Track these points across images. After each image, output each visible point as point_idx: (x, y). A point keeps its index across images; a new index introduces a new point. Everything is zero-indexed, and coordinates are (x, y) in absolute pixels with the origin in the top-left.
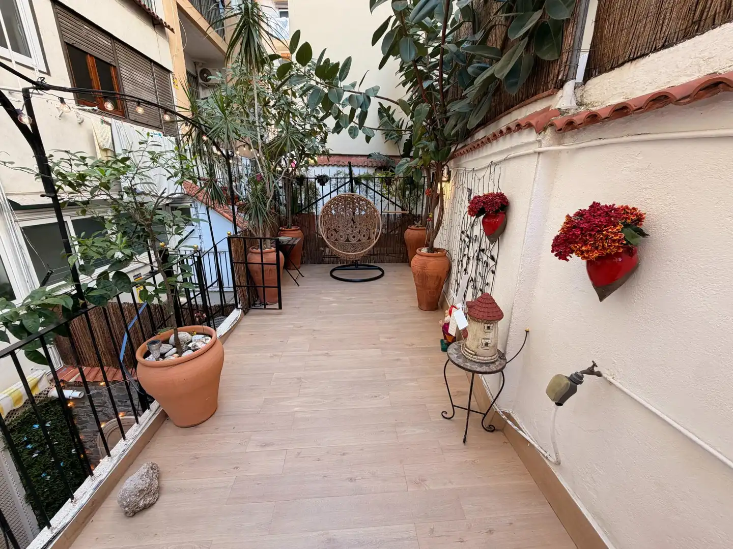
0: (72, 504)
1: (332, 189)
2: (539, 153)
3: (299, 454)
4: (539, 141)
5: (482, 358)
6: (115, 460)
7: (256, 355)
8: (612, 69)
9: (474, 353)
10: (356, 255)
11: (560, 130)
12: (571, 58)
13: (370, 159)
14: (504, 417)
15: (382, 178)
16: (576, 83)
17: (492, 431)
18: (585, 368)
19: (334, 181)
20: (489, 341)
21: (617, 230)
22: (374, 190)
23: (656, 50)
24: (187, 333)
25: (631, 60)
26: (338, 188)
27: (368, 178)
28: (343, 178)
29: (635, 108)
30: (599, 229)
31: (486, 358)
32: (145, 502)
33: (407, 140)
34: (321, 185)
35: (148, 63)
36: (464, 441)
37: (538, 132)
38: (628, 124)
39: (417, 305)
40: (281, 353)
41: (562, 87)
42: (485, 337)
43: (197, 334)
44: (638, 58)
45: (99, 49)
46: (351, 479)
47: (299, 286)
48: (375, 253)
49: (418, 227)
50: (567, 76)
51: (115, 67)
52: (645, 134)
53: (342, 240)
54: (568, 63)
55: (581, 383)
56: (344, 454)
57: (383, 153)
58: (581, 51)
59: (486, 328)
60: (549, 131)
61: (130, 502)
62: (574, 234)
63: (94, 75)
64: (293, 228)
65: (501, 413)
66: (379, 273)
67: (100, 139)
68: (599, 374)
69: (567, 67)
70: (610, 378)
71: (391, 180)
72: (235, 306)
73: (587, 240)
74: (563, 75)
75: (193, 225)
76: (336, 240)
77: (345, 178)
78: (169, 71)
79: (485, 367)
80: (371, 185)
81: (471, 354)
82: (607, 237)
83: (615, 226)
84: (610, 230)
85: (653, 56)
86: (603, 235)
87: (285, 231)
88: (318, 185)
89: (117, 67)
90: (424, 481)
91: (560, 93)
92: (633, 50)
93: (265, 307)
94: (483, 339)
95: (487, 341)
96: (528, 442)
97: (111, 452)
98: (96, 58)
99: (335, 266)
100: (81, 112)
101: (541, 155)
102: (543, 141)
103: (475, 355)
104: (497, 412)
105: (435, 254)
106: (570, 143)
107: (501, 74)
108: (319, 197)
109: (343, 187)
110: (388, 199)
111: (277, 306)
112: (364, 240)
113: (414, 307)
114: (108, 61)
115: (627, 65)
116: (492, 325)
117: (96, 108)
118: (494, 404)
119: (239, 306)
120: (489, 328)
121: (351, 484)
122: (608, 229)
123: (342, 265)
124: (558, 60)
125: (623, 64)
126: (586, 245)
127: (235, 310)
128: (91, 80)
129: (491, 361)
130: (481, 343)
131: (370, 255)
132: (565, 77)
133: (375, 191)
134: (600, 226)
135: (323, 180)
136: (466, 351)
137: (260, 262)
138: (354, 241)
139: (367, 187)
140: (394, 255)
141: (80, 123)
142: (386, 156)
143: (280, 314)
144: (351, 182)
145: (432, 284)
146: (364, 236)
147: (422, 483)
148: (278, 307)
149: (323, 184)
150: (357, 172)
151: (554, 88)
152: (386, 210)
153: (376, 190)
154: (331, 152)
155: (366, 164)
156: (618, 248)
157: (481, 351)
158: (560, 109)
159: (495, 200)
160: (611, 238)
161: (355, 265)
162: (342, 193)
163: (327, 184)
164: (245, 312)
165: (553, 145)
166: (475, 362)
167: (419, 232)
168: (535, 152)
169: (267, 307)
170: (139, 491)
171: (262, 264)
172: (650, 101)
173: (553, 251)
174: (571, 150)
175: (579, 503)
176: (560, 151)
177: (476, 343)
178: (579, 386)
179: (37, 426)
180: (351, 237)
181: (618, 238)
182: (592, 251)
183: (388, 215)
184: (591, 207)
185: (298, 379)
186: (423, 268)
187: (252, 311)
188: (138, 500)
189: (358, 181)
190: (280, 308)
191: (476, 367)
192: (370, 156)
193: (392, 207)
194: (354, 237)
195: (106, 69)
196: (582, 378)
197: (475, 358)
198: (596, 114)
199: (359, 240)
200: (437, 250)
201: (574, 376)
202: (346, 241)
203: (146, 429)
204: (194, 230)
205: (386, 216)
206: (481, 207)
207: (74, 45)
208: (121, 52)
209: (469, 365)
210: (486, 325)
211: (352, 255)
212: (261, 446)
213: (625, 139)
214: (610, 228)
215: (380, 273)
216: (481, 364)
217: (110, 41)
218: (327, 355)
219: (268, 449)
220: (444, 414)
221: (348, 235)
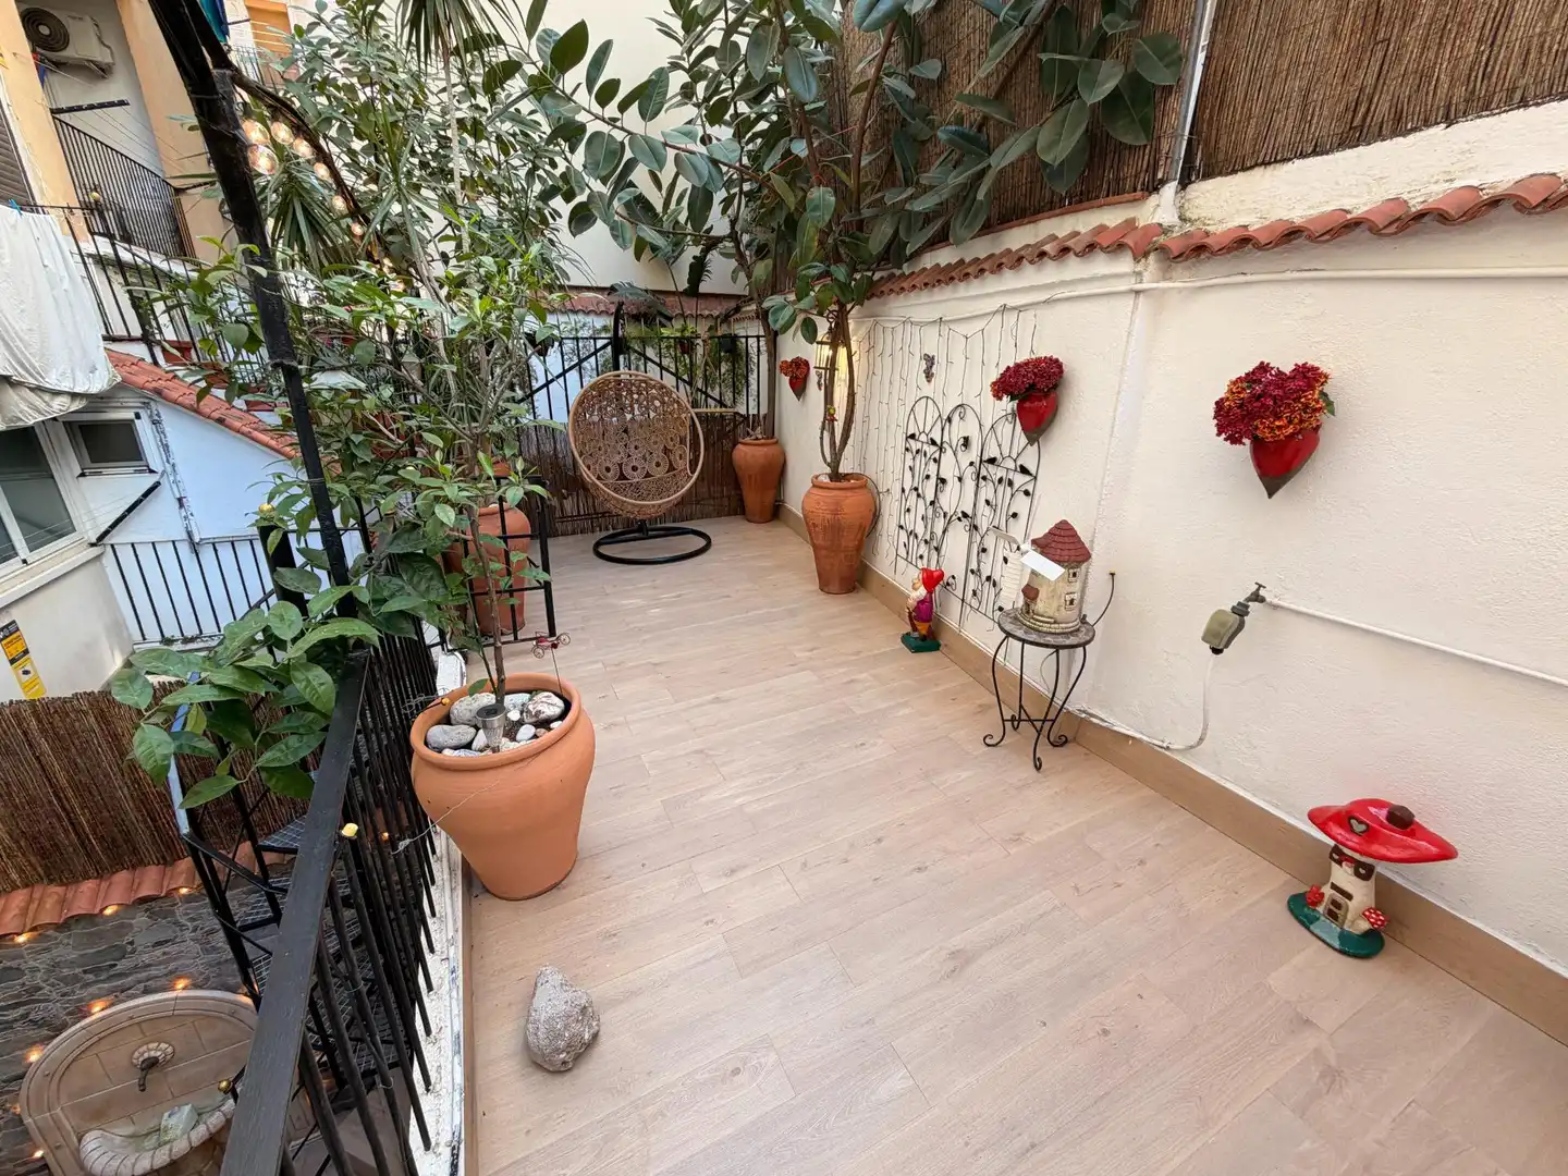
1: (567, 365)
2: (1137, 292)
3: (805, 864)
4: (1139, 274)
5: (1063, 625)
8: (1234, 172)
10: (658, 505)
11: (1180, 255)
13: (617, 298)
14: (1080, 715)
15: (675, 339)
17: (1062, 745)
19: (569, 345)
20: (1075, 596)
21: (1317, 395)
22: (660, 365)
23: (1303, 155)
25: (1265, 164)
26: (581, 361)
27: (641, 338)
28: (591, 338)
29: (1316, 234)
31: (1071, 625)
32: (591, 1031)
33: (694, 257)
36: (1038, 768)
37: (1136, 259)
38: (1286, 254)
39: (816, 586)
41: (1156, 189)
42: (1070, 591)
44: (1276, 161)
46: (919, 869)
49: (757, 439)
52: (1316, 270)
53: (611, 478)
54: (1170, 154)
55: (1247, 613)
56: (880, 840)
57: (641, 284)
59: (1072, 575)
60: (1152, 257)
62: (1263, 405)
65: (1078, 712)
68: (1263, 599)
69: (1169, 161)
70: (1276, 601)
71: (691, 343)
73: (1281, 411)
75: (152, 471)
76: (599, 478)
77: (595, 339)
80: (650, 352)
81: (1048, 623)
82: (1306, 406)
83: (1314, 390)
85: (1298, 163)
86: (1302, 403)
90: (1021, 834)
91: (1153, 199)
92: (1270, 151)
93: (516, 638)
94: (1068, 594)
95: (1072, 596)
96: (1128, 737)
101: (1141, 295)
102: (1145, 274)
103: (1055, 622)
104: (1069, 712)
105: (844, 484)
106: (1181, 281)
107: (1051, 156)
108: (536, 385)
109: (593, 359)
110: (690, 384)
112: (659, 473)
113: (813, 591)
115: (1258, 171)
116: (1079, 569)
120: (1074, 575)
121: (921, 875)
124: (1145, 146)
125: (1252, 168)
126: (1279, 418)
127: (444, 658)
129: (1076, 628)
130: (1064, 601)
131: (684, 505)
132: (1166, 175)
133: (662, 367)
136: (1037, 620)
138: (636, 478)
139: (646, 358)
140: (711, 501)
142: (646, 291)
145: (849, 541)
146: (658, 465)
147: (1022, 838)
148: (545, 634)
149: (542, 352)
151: (1142, 190)
153: (664, 364)
155: (603, 308)
157: (1064, 614)
158: (1160, 225)
163: (554, 353)
165: (1158, 280)
167: (765, 449)
168: (1131, 291)
169: (519, 636)
173: (1219, 434)
174: (1185, 288)
175: (1229, 786)
176: (1164, 291)
177: (1055, 605)
178: (1246, 618)
180: (628, 471)
182: (1286, 427)
184: (1258, 368)
186: (835, 512)
188: (582, 1029)
190: (553, 633)
192: (612, 289)
194: (634, 469)
196: (1247, 607)
197: (1055, 628)
199: (648, 475)
200: (847, 477)
201: (1239, 607)
202: (619, 479)
204: (156, 485)
209: (1050, 640)
210: (1072, 570)
212: (726, 875)
213: (1288, 275)
218: (717, 700)
219: (742, 875)
220: (988, 741)
221: (621, 465)
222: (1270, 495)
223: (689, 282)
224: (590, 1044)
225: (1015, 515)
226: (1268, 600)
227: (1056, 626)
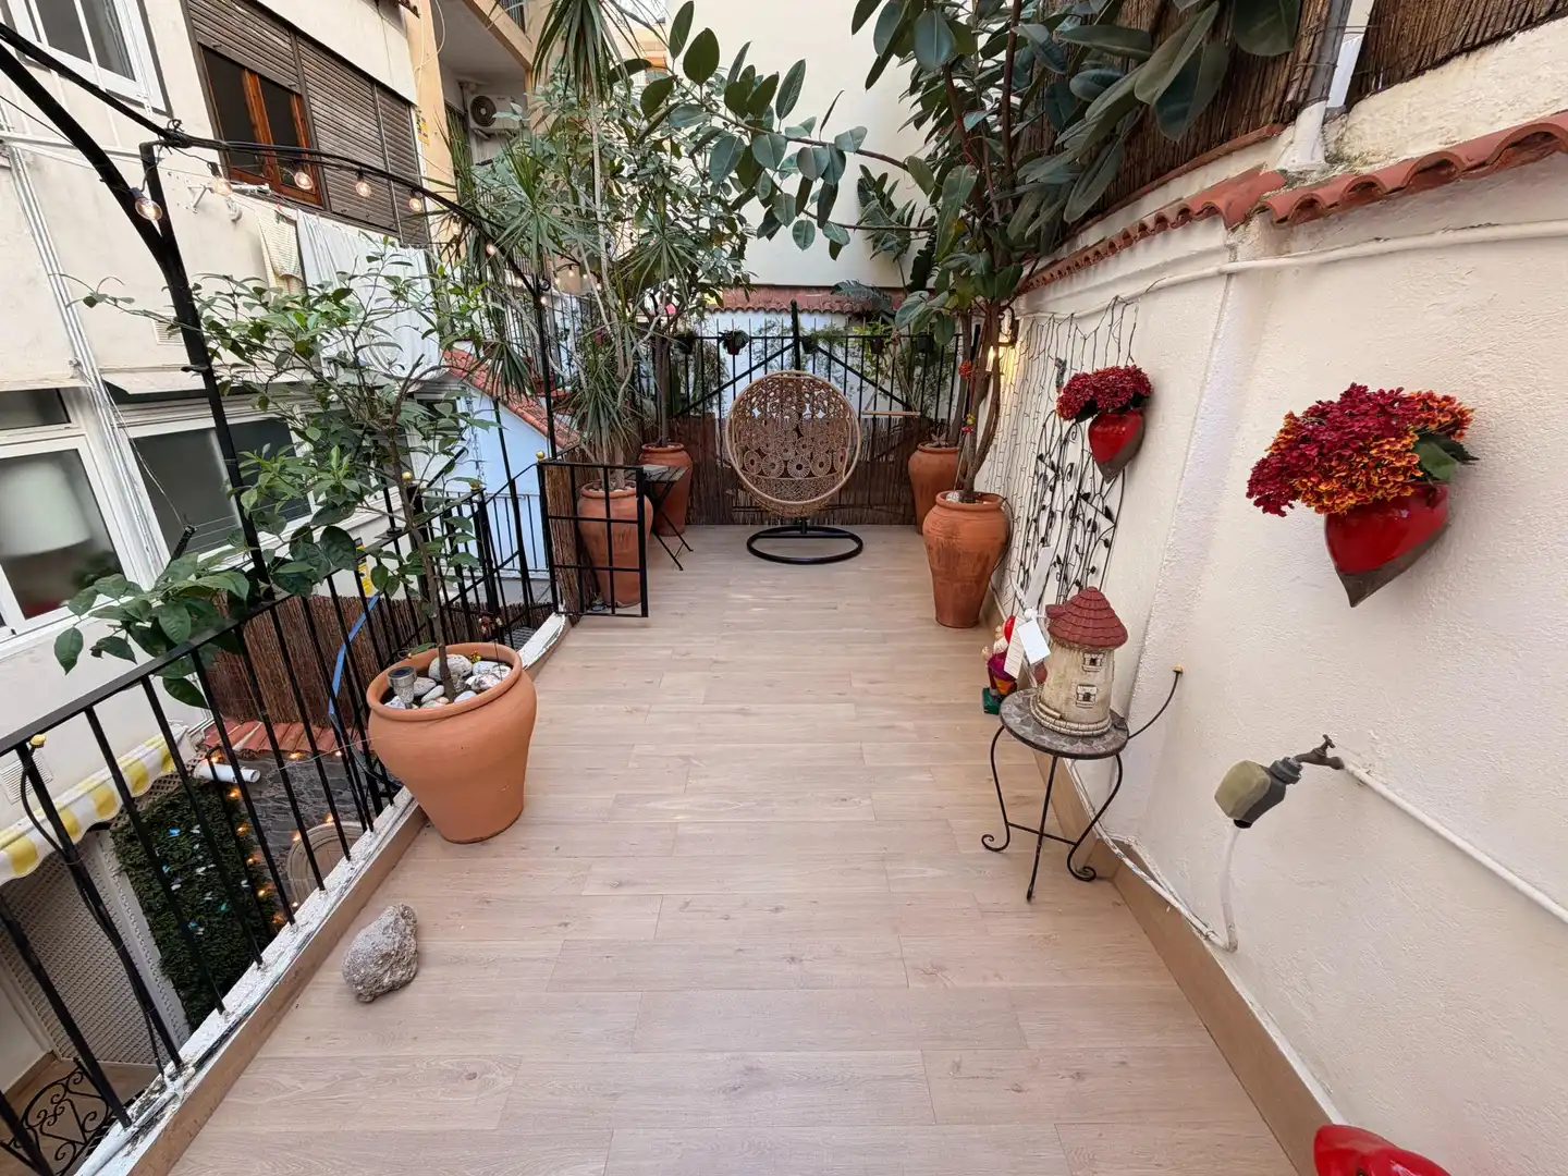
0: (259, 973)
1: (754, 363)
2: (1230, 275)
3: (687, 904)
4: (1232, 248)
5: (1074, 726)
6: (333, 897)
7: (597, 709)
8: (1419, 72)
9: (1058, 715)
10: (803, 506)
11: (1284, 220)
12: (1320, 48)
13: (836, 297)
14: (1117, 851)
15: (864, 337)
16: (1327, 109)
17: (1088, 880)
18: (1308, 749)
19: (758, 345)
20: (1093, 691)
21: (1404, 446)
22: (845, 365)
23: (1532, 23)
24: (464, 658)
25: (1468, 49)
26: (767, 360)
27: (832, 337)
28: (778, 337)
29: (1469, 164)
30: (1361, 444)
31: (1084, 727)
32: (393, 978)
33: (920, 252)
34: (730, 352)
35: (366, 89)
36: (1029, 896)
37: (1231, 227)
38: (1447, 202)
39: (933, 614)
40: (647, 706)
41: (1293, 118)
42: (1085, 681)
43: (483, 659)
44: (1484, 44)
45: (265, 56)
46: (793, 959)
47: (681, 569)
48: (844, 502)
49: (939, 446)
50: (1307, 92)
51: (299, 96)
52: (1489, 225)
53: (774, 474)
54: (1312, 63)
55: (1295, 780)
56: (777, 910)
57: (868, 281)
58: (1347, 30)
59: (1087, 662)
60: (1256, 224)
61: (367, 975)
62: (1303, 455)
63: (258, 115)
64: (670, 447)
65: (1111, 844)
66: (852, 546)
67: (275, 254)
68: (1337, 764)
69: (1310, 72)
70: (1361, 773)
71: (882, 342)
72: (551, 608)
73: (1332, 468)
74: (1299, 92)
75: (463, 439)
76: (761, 473)
77: (783, 338)
78: (408, 104)
79: (1080, 744)
80: (839, 352)
81: (1053, 717)
82: (1378, 462)
83: (1399, 437)
84: (1387, 447)
85: (1520, 38)
86: (1371, 457)
87: (652, 452)
88: (724, 353)
89: (305, 97)
90: (941, 969)
91: (1288, 134)
92: (1475, 25)
93: (613, 612)
94: (1081, 685)
95: (1088, 690)
96: (1168, 903)
97: (325, 882)
98: (261, 77)
99: (757, 529)
100: (234, 196)
101: (1234, 279)
102: (1240, 248)
103: (1061, 718)
104: (1101, 841)
105: (976, 505)
106: (1303, 252)
107: (1149, 93)
108: (725, 380)
109: (778, 358)
110: (875, 385)
111: (637, 610)
112: (821, 473)
113: (927, 619)
114: (286, 83)
115: (1456, 64)
116: (1101, 656)
117: (266, 187)
118: (1097, 824)
119: (561, 608)
120: (1093, 662)
121: (794, 967)
122: (1382, 445)
123: (772, 527)
124: (1288, 54)
125: (1446, 60)
126: (1327, 478)
127: (553, 617)
128: (254, 126)
129: (1095, 732)
130: (1074, 693)
131: (832, 507)
132: (1301, 96)
133: (847, 368)
134: (1363, 437)
135: (734, 341)
136: (1041, 710)
137: (605, 517)
138: (800, 476)
139: (831, 357)
140: (885, 508)
141: (234, 221)
142: (872, 288)
143: (645, 626)
144: (795, 345)
145: (968, 569)
146: (821, 465)
147: (939, 975)
148: (640, 613)
149: (734, 351)
150: (808, 324)
151: (1275, 122)
152: (871, 408)
153: (849, 364)
154: (753, 280)
155: (827, 307)
156: (1404, 486)
157: (1073, 710)
158: (1285, 171)
159: (1121, 382)
160: (1388, 464)
161: (800, 528)
162: (776, 371)
163: (744, 352)
164: (573, 621)
165: (1264, 255)
166: (1059, 733)
167: (941, 457)
168: (1221, 274)
169: (618, 611)
170: (383, 957)
171: (609, 521)
172: (1507, 148)
173: (1250, 495)
174: (1303, 266)
176: (1279, 270)
177: (1063, 696)
178: (1289, 787)
179: (175, 832)
180: (792, 469)
181: (1404, 463)
182: (1340, 493)
183: (874, 419)
184: (1347, 395)
185: (686, 758)
186: (950, 536)
187: (586, 620)
188: (380, 972)
189: (810, 344)
190: (645, 613)
191: (1062, 743)
192: (836, 288)
194: (799, 467)
195: (281, 99)
196: (1297, 770)
197: (1061, 726)
198: (1373, 180)
199: (811, 475)
200: (983, 497)
201: (1281, 766)
202: (781, 476)
203: (388, 841)
204: (464, 450)
205: (870, 423)
206: (1088, 399)
207: (219, 50)
208: (311, 62)
209: (1046, 739)
210: (1088, 656)
211: (795, 505)
212: (611, 885)
213: (1439, 238)
214: (1389, 442)
215: (854, 546)
216: (1073, 738)
217: (287, 39)
218: (742, 712)
219: (625, 891)
220: (987, 840)
221: (786, 462)
222: (1353, 603)
223: (911, 278)
224: (394, 989)
225: (1093, 570)
226: (1349, 767)
227: (1062, 723)
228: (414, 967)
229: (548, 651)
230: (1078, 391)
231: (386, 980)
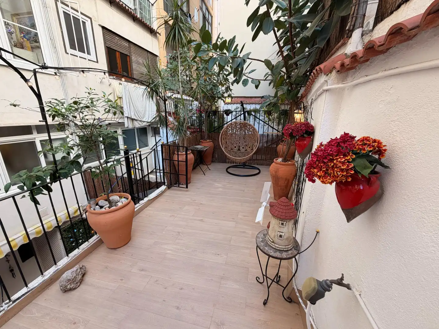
0: (42, 278)
1: (233, 118)
2: (327, 91)
3: (157, 281)
7: (163, 214)
9: (272, 241)
10: (241, 159)
11: (340, 71)
12: (358, 10)
13: (263, 99)
14: (298, 294)
15: (265, 111)
16: (363, 31)
17: (290, 302)
18: (336, 279)
19: (234, 113)
20: (283, 234)
21: (346, 160)
24: (118, 197)
25: (406, 1)
26: (236, 117)
27: (256, 111)
28: (240, 111)
30: (331, 157)
32: (70, 287)
34: (226, 115)
35: (146, 53)
36: (265, 304)
37: (327, 74)
40: (176, 215)
41: (351, 35)
42: (280, 231)
43: (124, 198)
45: (122, 48)
46: (178, 308)
47: (205, 175)
48: (254, 158)
50: (354, 25)
51: (129, 56)
53: (236, 150)
54: (355, 15)
56: (181, 289)
58: (369, 3)
59: (280, 224)
61: (63, 284)
63: (119, 61)
64: (208, 141)
65: (296, 290)
66: (257, 171)
67: (118, 92)
68: (348, 287)
69: (354, 19)
71: (271, 112)
72: (164, 183)
74: (350, 26)
75: (161, 137)
76: (232, 149)
78: (157, 56)
79: (278, 253)
80: (258, 115)
81: (271, 241)
82: (336, 165)
83: (345, 156)
84: (339, 160)
86: (334, 163)
87: (202, 142)
88: (225, 116)
89: (130, 56)
90: (223, 324)
91: (350, 41)
93: (179, 186)
94: (278, 232)
95: (281, 234)
98: (120, 52)
99: (229, 165)
100: (110, 80)
102: (328, 81)
103: (273, 242)
105: (286, 163)
106: (346, 82)
108: (225, 123)
109: (240, 117)
110: (268, 124)
111: (185, 186)
112: (249, 150)
114: (126, 53)
116: (285, 222)
117: (115, 77)
119: (166, 184)
120: (282, 224)
122: (338, 159)
123: (236, 164)
127: (163, 186)
128: (117, 63)
129: (281, 249)
130: (276, 234)
131: (251, 159)
133: (260, 120)
134: (332, 155)
135: (228, 112)
136: (268, 238)
137: (177, 160)
138: (243, 150)
139: (255, 117)
140: (270, 161)
141: (109, 85)
143: (187, 191)
144: (244, 114)
145: (282, 183)
146: (249, 147)
147: (221, 326)
148: (186, 187)
149: (228, 115)
150: (248, 107)
152: (267, 131)
153: (258, 120)
154: (233, 95)
155: (260, 102)
156: (347, 177)
157: (276, 240)
158: (346, 54)
159: (300, 127)
160: (339, 167)
161: (244, 165)
162: (239, 120)
163: (230, 115)
164: (169, 187)
166: (272, 247)
168: (324, 91)
169: (180, 186)
170: (68, 280)
171: (178, 161)
172: (388, 36)
174: (350, 86)
176: (343, 88)
177: (274, 234)
179: (75, 231)
180: (241, 148)
181: (345, 167)
183: (268, 135)
184: (342, 137)
185: (179, 233)
186: (276, 172)
187: (173, 188)
188: (67, 284)
189: (249, 113)
190: (187, 187)
191: (272, 251)
193: (271, 129)
194: (243, 148)
195: (125, 58)
196: (330, 286)
197: (272, 245)
199: (246, 150)
201: (324, 282)
204: (160, 140)
205: (266, 136)
207: (111, 47)
208: (133, 48)
209: (267, 250)
210: (281, 222)
212: (140, 270)
213: (381, 74)
214: (340, 158)
215: (258, 171)
216: (276, 250)
217: (128, 44)
218: (202, 220)
219: (143, 273)
220: (257, 278)
221: (239, 146)
224: (71, 290)
226: (354, 290)
227: (274, 244)
228: (79, 284)
229: (158, 196)
230: (287, 130)
231: (68, 287)
